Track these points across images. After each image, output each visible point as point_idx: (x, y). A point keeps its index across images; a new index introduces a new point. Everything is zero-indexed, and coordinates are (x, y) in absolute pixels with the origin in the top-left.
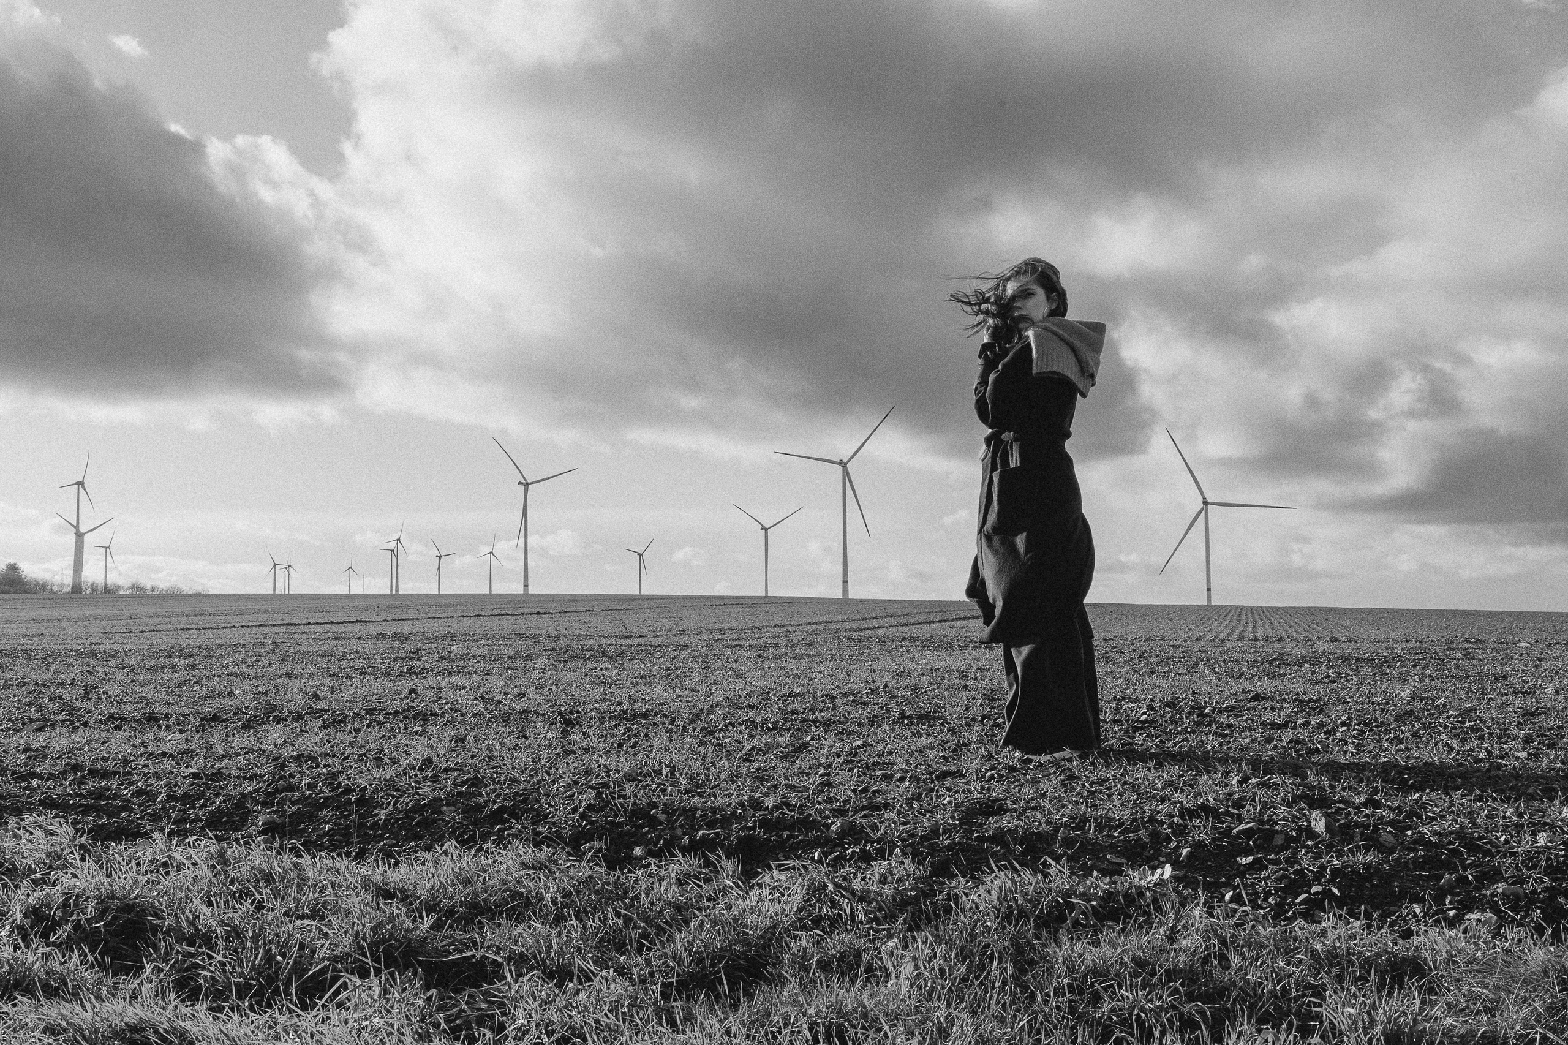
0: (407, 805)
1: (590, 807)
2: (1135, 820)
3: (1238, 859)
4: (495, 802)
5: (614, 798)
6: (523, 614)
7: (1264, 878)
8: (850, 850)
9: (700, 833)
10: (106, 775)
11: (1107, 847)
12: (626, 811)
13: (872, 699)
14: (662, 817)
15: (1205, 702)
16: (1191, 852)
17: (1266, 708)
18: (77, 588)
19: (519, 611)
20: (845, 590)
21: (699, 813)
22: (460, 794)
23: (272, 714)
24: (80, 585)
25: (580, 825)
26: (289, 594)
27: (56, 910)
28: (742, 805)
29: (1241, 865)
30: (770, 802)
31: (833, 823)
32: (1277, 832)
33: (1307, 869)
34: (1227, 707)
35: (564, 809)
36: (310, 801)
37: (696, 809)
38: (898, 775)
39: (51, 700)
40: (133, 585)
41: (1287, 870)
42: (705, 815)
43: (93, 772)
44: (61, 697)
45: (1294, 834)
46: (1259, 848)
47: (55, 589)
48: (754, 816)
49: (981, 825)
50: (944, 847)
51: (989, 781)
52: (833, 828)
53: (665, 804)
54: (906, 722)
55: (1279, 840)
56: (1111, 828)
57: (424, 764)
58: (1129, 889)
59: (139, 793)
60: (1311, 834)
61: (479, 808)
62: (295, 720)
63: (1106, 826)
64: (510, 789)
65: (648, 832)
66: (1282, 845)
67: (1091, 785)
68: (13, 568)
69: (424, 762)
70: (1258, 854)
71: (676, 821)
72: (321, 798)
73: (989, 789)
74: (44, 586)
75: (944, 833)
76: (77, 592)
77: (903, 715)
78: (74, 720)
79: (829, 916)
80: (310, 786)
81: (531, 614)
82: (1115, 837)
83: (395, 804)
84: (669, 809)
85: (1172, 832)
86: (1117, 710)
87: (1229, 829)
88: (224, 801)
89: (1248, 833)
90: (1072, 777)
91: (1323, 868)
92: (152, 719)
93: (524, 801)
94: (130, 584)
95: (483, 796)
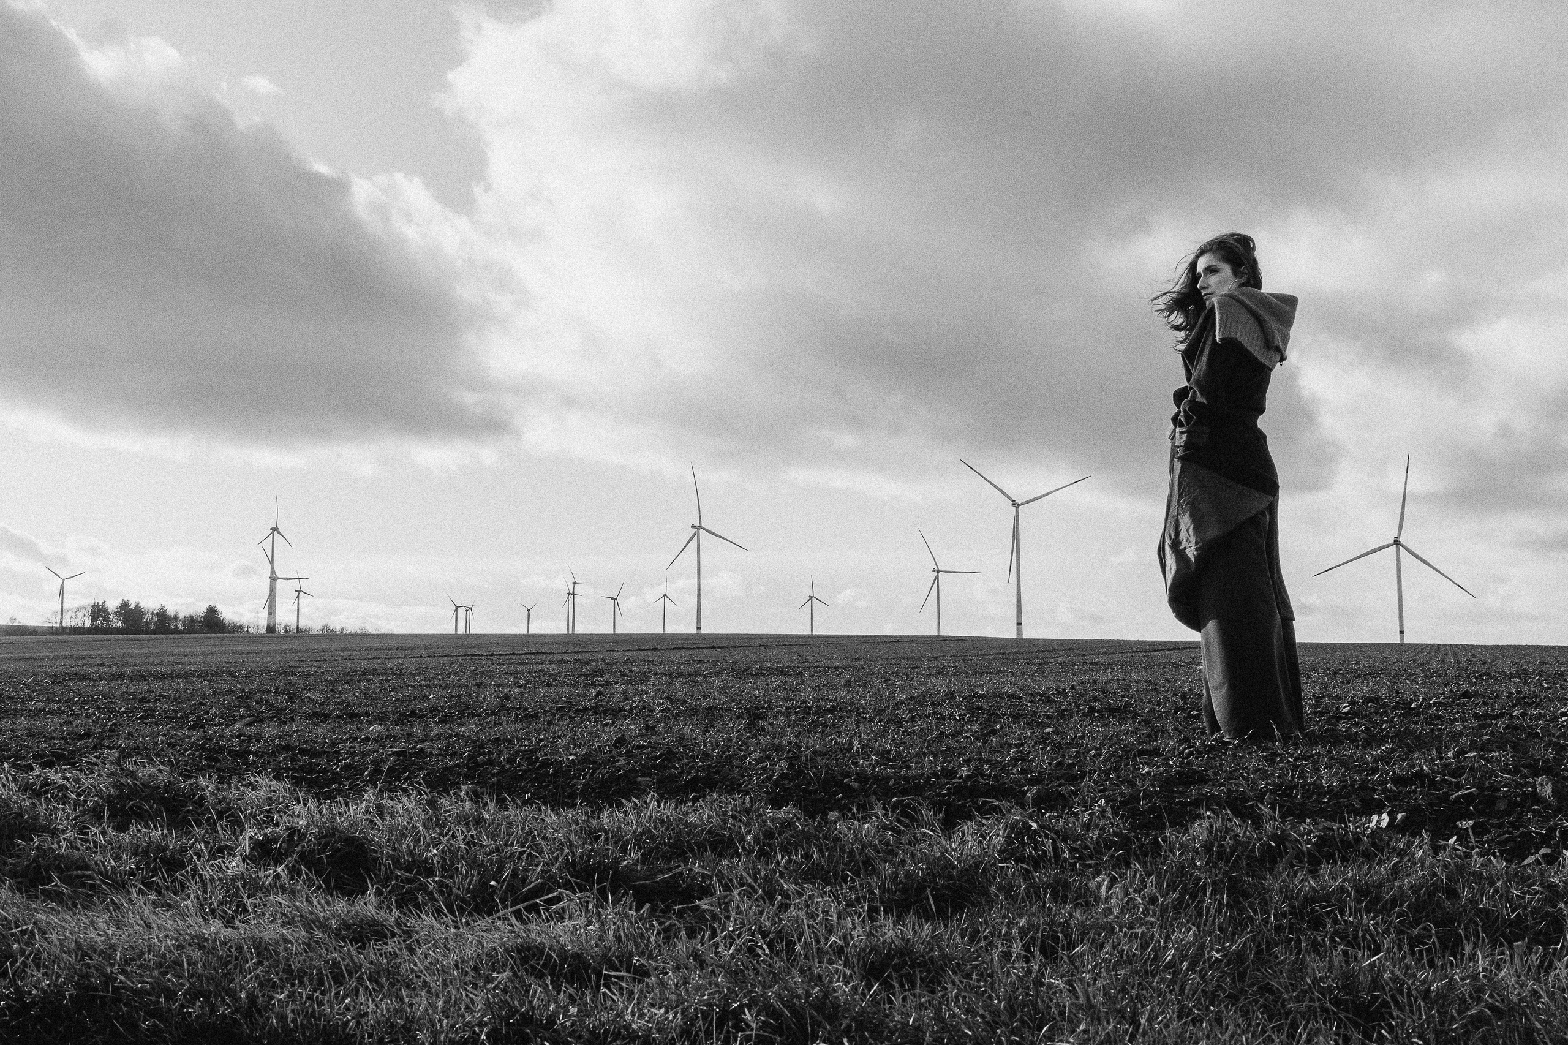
0: (603, 775)
1: (783, 776)
2: (1345, 787)
3: (1458, 823)
4: (689, 773)
5: (807, 768)
6: (698, 648)
7: (1486, 842)
8: (1048, 815)
9: (895, 799)
10: (315, 754)
11: (1315, 811)
12: (819, 779)
13: (1060, 698)
14: (855, 785)
15: (1411, 699)
16: (1406, 817)
17: (1478, 703)
18: (271, 629)
19: (694, 646)
20: (1019, 631)
21: (891, 783)
22: (654, 766)
23: (466, 711)
24: (274, 626)
25: (774, 791)
26: (470, 635)
27: (282, 843)
28: (935, 774)
29: (1461, 829)
30: (964, 771)
31: (1028, 790)
32: (1499, 798)
33: (1534, 832)
34: (1435, 703)
35: (757, 779)
36: (509, 773)
37: (890, 778)
38: (1092, 753)
39: (257, 703)
40: (324, 627)
41: (1512, 833)
42: (898, 784)
43: (303, 752)
44: (267, 701)
45: (1518, 799)
46: (1479, 813)
47: (251, 631)
48: (948, 783)
49: (1182, 793)
50: (1145, 811)
51: (1188, 757)
52: (1029, 794)
53: (857, 774)
54: (1096, 714)
55: (1502, 806)
56: (1319, 795)
57: (618, 742)
58: (1345, 835)
59: (347, 767)
60: (1536, 798)
61: (673, 778)
62: (488, 715)
63: (1314, 793)
64: (703, 762)
65: (842, 799)
66: (1506, 809)
67: (1296, 760)
68: (212, 611)
69: (618, 740)
70: (1479, 818)
71: (870, 788)
72: (520, 770)
73: (1188, 764)
74: (241, 627)
75: (1144, 798)
76: (271, 632)
77: (1092, 710)
78: (280, 716)
79: (1033, 857)
80: (508, 761)
81: (706, 648)
82: (1324, 803)
83: (592, 775)
84: (862, 777)
85: (1385, 798)
86: (1317, 706)
87: (1447, 796)
88: (428, 774)
89: (1469, 798)
90: (1275, 754)
91: (1552, 830)
92: (353, 716)
93: (718, 772)
94: (320, 627)
95: (676, 768)
